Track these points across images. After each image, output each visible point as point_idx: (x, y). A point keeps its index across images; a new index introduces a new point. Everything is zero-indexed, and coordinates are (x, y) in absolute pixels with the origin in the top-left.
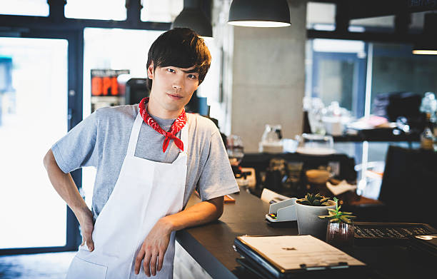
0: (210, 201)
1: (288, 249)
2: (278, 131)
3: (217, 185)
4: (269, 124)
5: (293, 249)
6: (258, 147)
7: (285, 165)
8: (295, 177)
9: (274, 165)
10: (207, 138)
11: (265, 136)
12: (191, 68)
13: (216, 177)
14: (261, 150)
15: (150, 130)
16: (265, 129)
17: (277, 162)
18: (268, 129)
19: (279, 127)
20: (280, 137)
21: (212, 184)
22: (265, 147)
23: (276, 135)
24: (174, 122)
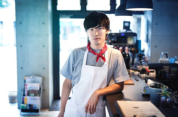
0: (118, 83)
1: (135, 108)
2: (166, 54)
3: (121, 77)
4: (163, 51)
5: (137, 108)
6: (158, 61)
7: (169, 68)
8: (174, 73)
9: (164, 68)
10: (116, 58)
11: (161, 56)
12: (98, 26)
13: (120, 73)
14: (159, 62)
15: (91, 54)
16: (161, 53)
17: (165, 67)
18: (162, 53)
19: (167, 53)
20: (167, 57)
21: (119, 77)
22: (161, 61)
23: (165, 56)
24: (101, 50)
